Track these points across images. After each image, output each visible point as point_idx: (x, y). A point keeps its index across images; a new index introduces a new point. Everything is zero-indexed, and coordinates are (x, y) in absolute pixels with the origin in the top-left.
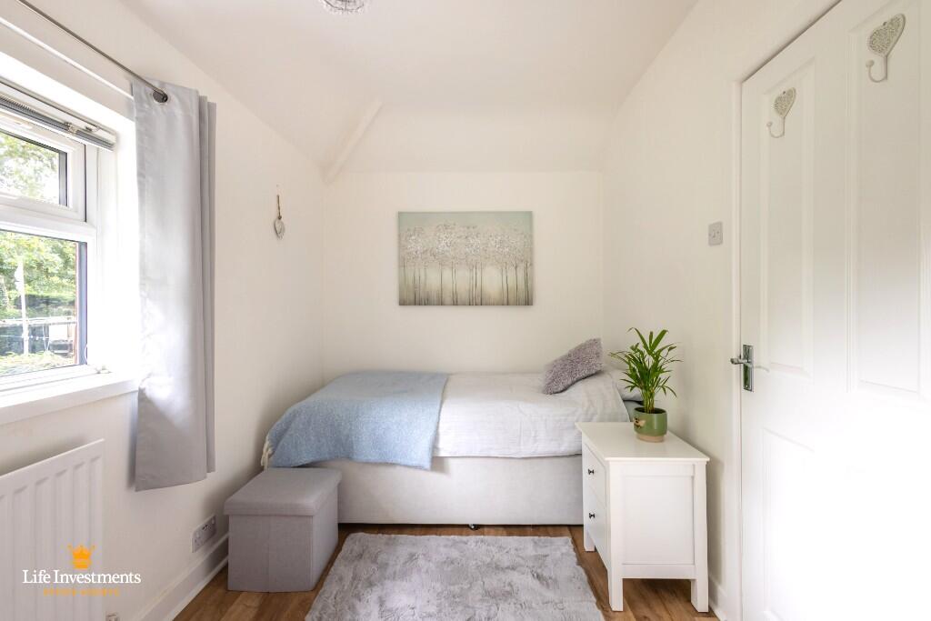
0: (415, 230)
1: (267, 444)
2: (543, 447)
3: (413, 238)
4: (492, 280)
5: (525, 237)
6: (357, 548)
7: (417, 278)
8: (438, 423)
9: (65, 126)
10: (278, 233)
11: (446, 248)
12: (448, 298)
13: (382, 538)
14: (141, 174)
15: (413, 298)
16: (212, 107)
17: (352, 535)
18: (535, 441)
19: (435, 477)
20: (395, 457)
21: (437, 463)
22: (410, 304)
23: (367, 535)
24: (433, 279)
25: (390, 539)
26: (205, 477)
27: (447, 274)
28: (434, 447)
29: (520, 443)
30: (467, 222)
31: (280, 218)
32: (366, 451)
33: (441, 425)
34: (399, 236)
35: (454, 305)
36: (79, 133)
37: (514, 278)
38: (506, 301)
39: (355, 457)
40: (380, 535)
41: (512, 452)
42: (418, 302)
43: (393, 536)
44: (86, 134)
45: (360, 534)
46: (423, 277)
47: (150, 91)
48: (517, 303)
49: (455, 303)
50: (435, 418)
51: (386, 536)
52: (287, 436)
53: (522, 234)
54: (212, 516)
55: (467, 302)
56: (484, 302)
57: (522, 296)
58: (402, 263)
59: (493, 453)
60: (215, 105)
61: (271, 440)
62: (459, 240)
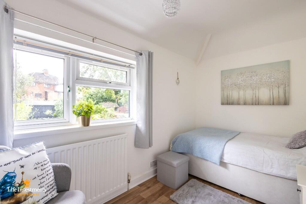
0: (228, 77)
1: (171, 144)
2: (275, 171)
3: (227, 79)
4: (264, 94)
5: (284, 73)
6: (192, 184)
7: (228, 94)
8: (224, 149)
9: (125, 66)
10: (178, 83)
11: (241, 82)
12: (242, 102)
13: (202, 184)
14: (137, 74)
15: (227, 102)
16: (152, 53)
17: (193, 179)
18: (272, 168)
19: (222, 169)
20: (207, 157)
21: (223, 164)
22: (225, 104)
23: (197, 181)
24: (235, 95)
25: (204, 185)
26: (149, 148)
27: (242, 92)
28: (222, 157)
29: (263, 166)
30: (252, 70)
31: (178, 79)
32: (197, 153)
33: (225, 150)
34: (221, 79)
35: (244, 104)
36: (127, 67)
37: (277, 93)
38: (273, 103)
39: (194, 154)
40: (202, 183)
41: (258, 169)
42: (228, 103)
43: (206, 185)
44: (129, 67)
45: (195, 180)
46: (230, 94)
47: (139, 54)
48: (279, 104)
49: (245, 104)
50: (223, 147)
51: (204, 184)
52: (176, 143)
53: (283, 71)
54: (155, 160)
55: (251, 103)
56: (260, 104)
57: (282, 100)
58: (223, 89)
59: (247, 167)
60: (153, 52)
61: (172, 143)
62: (247, 78)
